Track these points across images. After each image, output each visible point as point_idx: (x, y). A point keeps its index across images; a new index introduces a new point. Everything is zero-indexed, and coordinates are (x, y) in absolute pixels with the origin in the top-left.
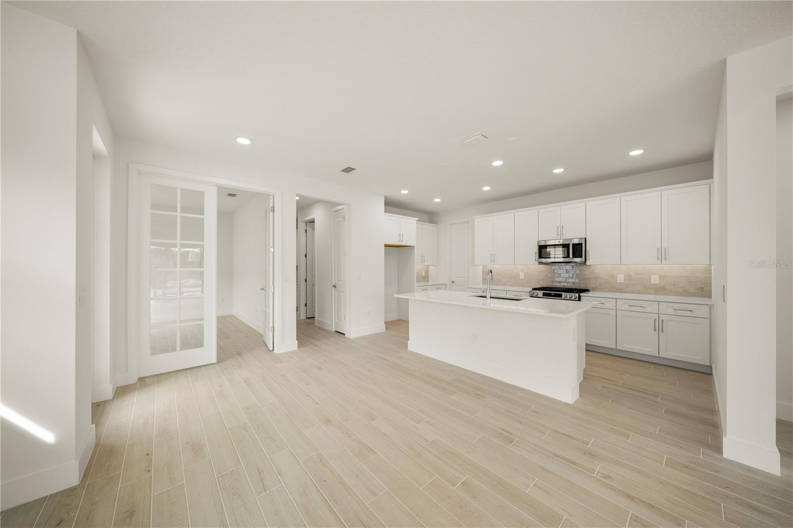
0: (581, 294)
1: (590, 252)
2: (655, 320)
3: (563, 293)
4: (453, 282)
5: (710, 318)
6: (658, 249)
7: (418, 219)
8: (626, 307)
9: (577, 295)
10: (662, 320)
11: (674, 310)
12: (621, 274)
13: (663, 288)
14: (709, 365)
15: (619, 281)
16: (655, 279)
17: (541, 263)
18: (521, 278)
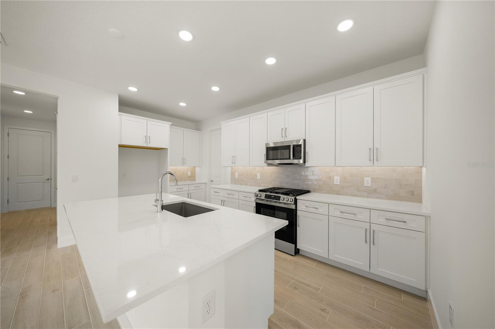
0: (297, 197)
1: (308, 153)
2: (366, 230)
3: (281, 196)
4: (212, 181)
5: (426, 232)
6: (370, 149)
7: (171, 123)
8: (338, 213)
9: (293, 198)
10: (374, 231)
11: (386, 219)
12: (337, 176)
13: (375, 191)
14: (424, 289)
15: (335, 183)
16: (367, 182)
17: (270, 165)
18: (258, 178)
